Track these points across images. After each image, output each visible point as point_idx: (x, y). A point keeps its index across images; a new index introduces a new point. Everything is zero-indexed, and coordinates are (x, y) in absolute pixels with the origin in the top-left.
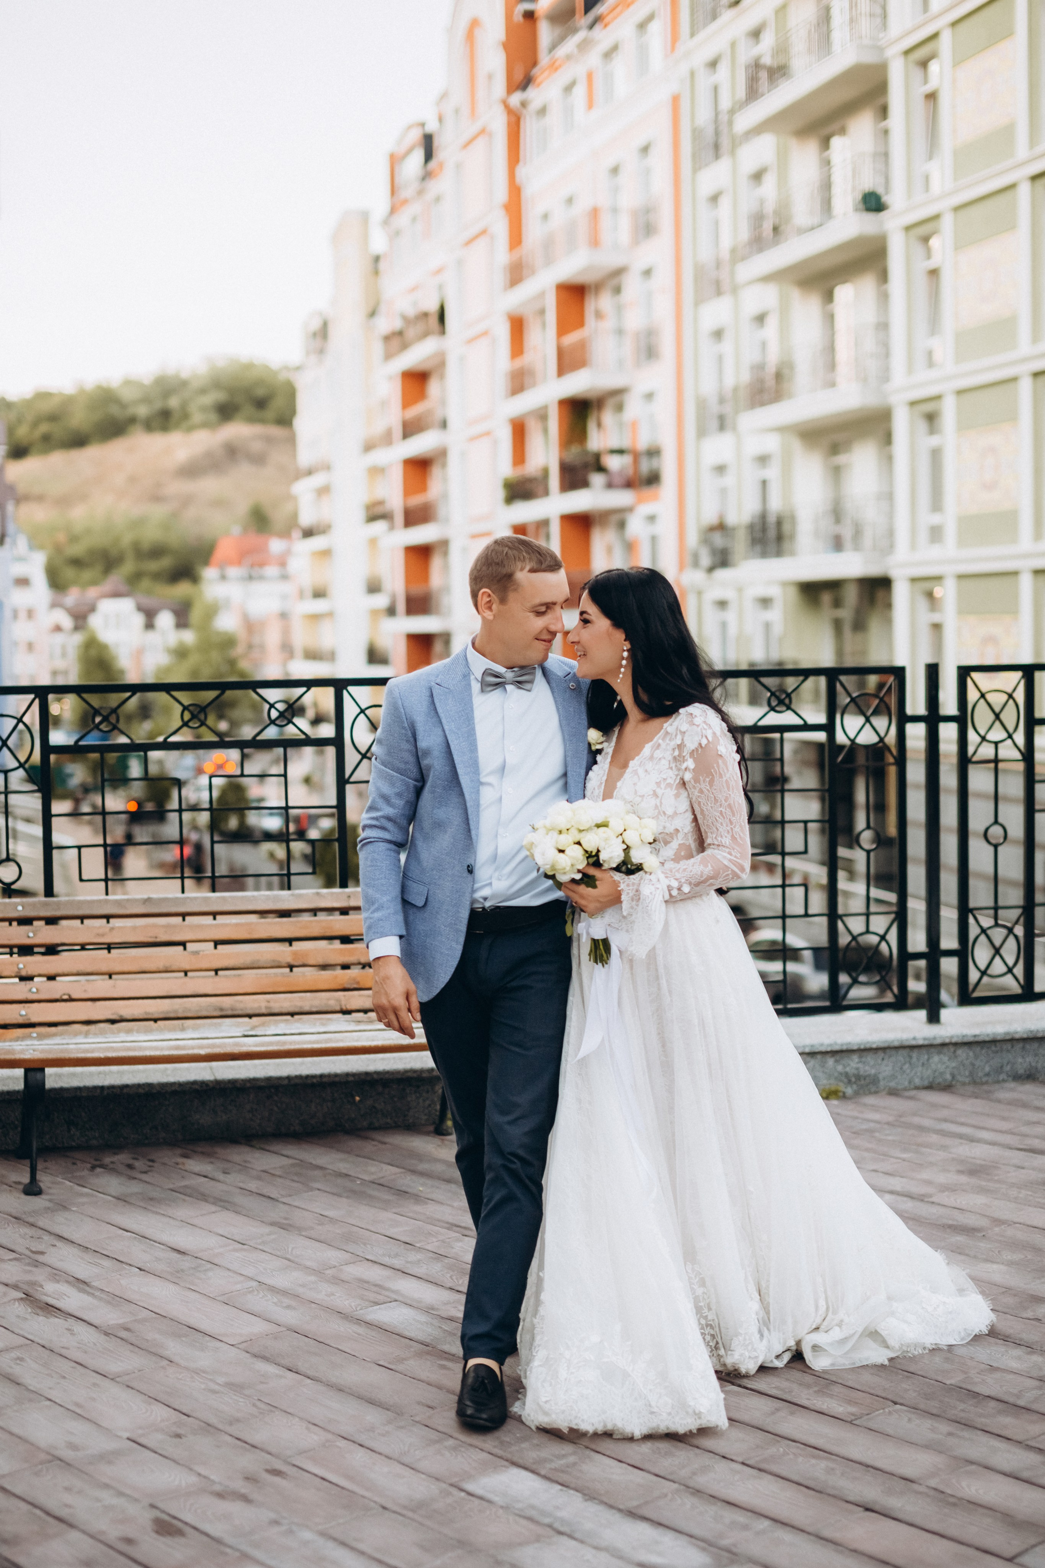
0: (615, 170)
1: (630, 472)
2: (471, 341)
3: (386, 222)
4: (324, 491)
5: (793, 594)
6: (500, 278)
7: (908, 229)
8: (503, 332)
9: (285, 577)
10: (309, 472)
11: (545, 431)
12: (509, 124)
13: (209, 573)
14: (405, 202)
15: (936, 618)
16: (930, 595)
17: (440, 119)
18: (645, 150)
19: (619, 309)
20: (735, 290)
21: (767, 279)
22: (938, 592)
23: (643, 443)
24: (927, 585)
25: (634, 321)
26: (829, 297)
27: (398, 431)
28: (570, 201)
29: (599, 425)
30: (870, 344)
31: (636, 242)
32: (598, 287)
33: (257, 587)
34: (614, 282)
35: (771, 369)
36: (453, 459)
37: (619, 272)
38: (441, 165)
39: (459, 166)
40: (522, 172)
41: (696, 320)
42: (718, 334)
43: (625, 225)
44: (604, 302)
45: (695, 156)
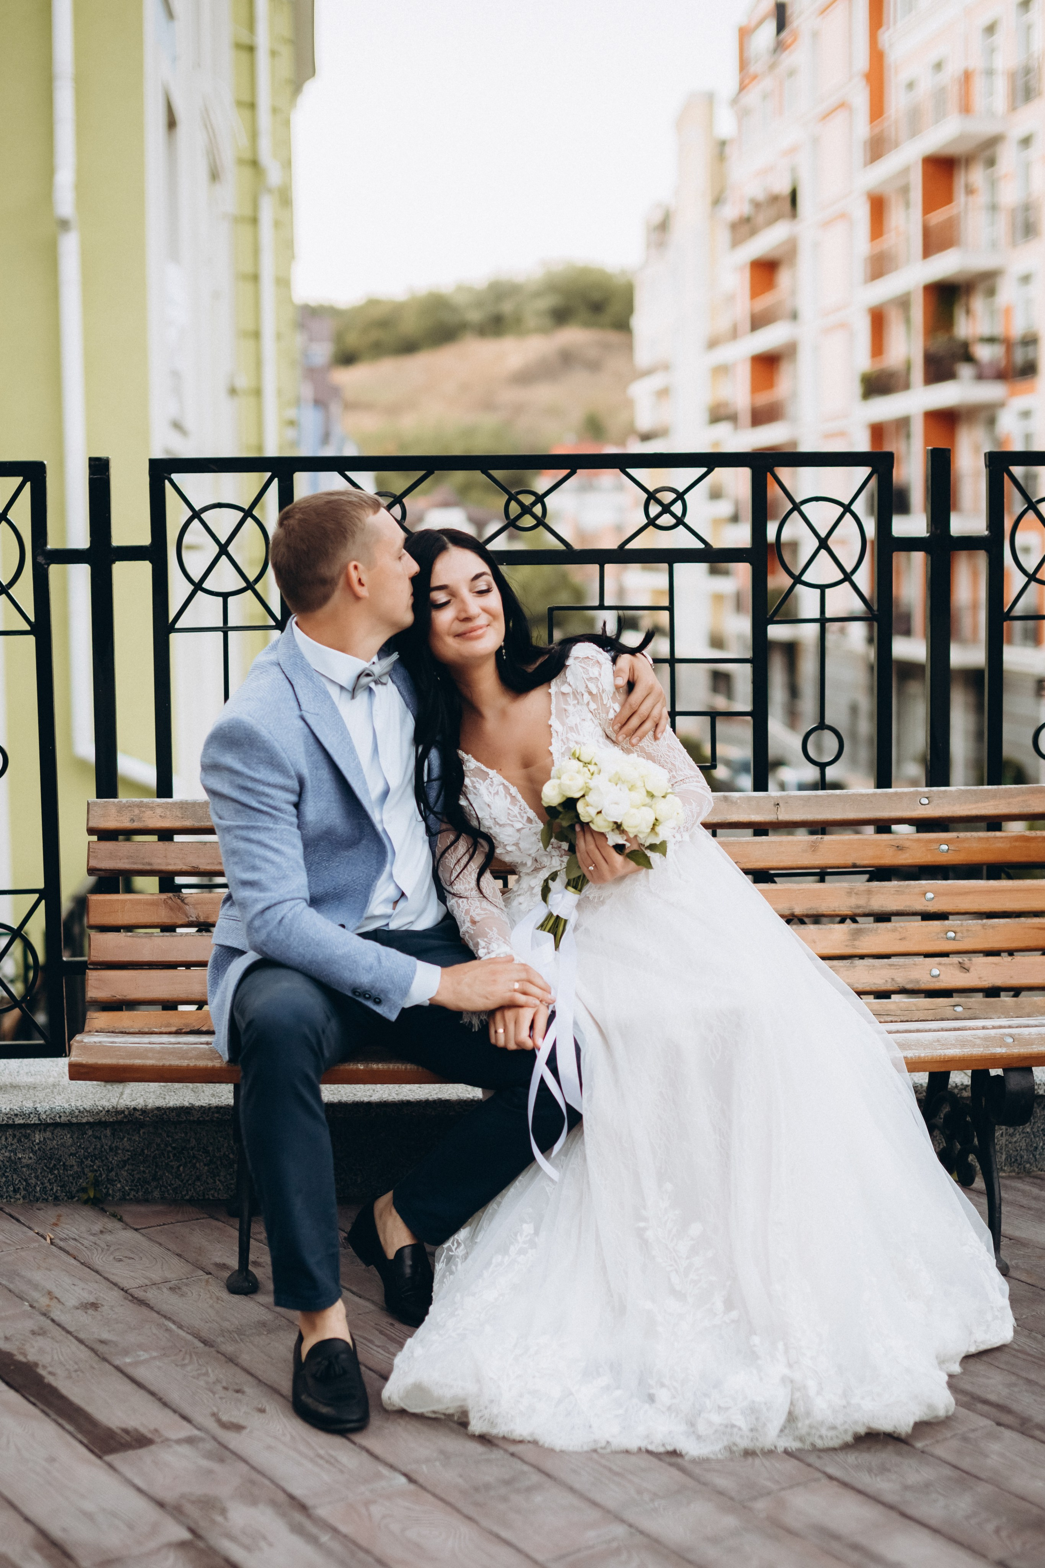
0: (991, 30)
1: (1003, 362)
2: (827, 224)
3: (735, 101)
4: (664, 392)
6: (859, 153)
8: (862, 213)
9: (619, 487)
10: (648, 373)
11: (908, 321)
19: (993, 184)
23: (1017, 329)
25: (1010, 195)
27: (746, 324)
28: (938, 66)
29: (968, 313)
31: (1013, 108)
32: (969, 159)
33: (589, 497)
34: (988, 153)
36: (804, 354)
37: (993, 142)
38: (795, 35)
39: (816, 35)
40: (885, 36)
43: (1001, 88)
44: (977, 175)
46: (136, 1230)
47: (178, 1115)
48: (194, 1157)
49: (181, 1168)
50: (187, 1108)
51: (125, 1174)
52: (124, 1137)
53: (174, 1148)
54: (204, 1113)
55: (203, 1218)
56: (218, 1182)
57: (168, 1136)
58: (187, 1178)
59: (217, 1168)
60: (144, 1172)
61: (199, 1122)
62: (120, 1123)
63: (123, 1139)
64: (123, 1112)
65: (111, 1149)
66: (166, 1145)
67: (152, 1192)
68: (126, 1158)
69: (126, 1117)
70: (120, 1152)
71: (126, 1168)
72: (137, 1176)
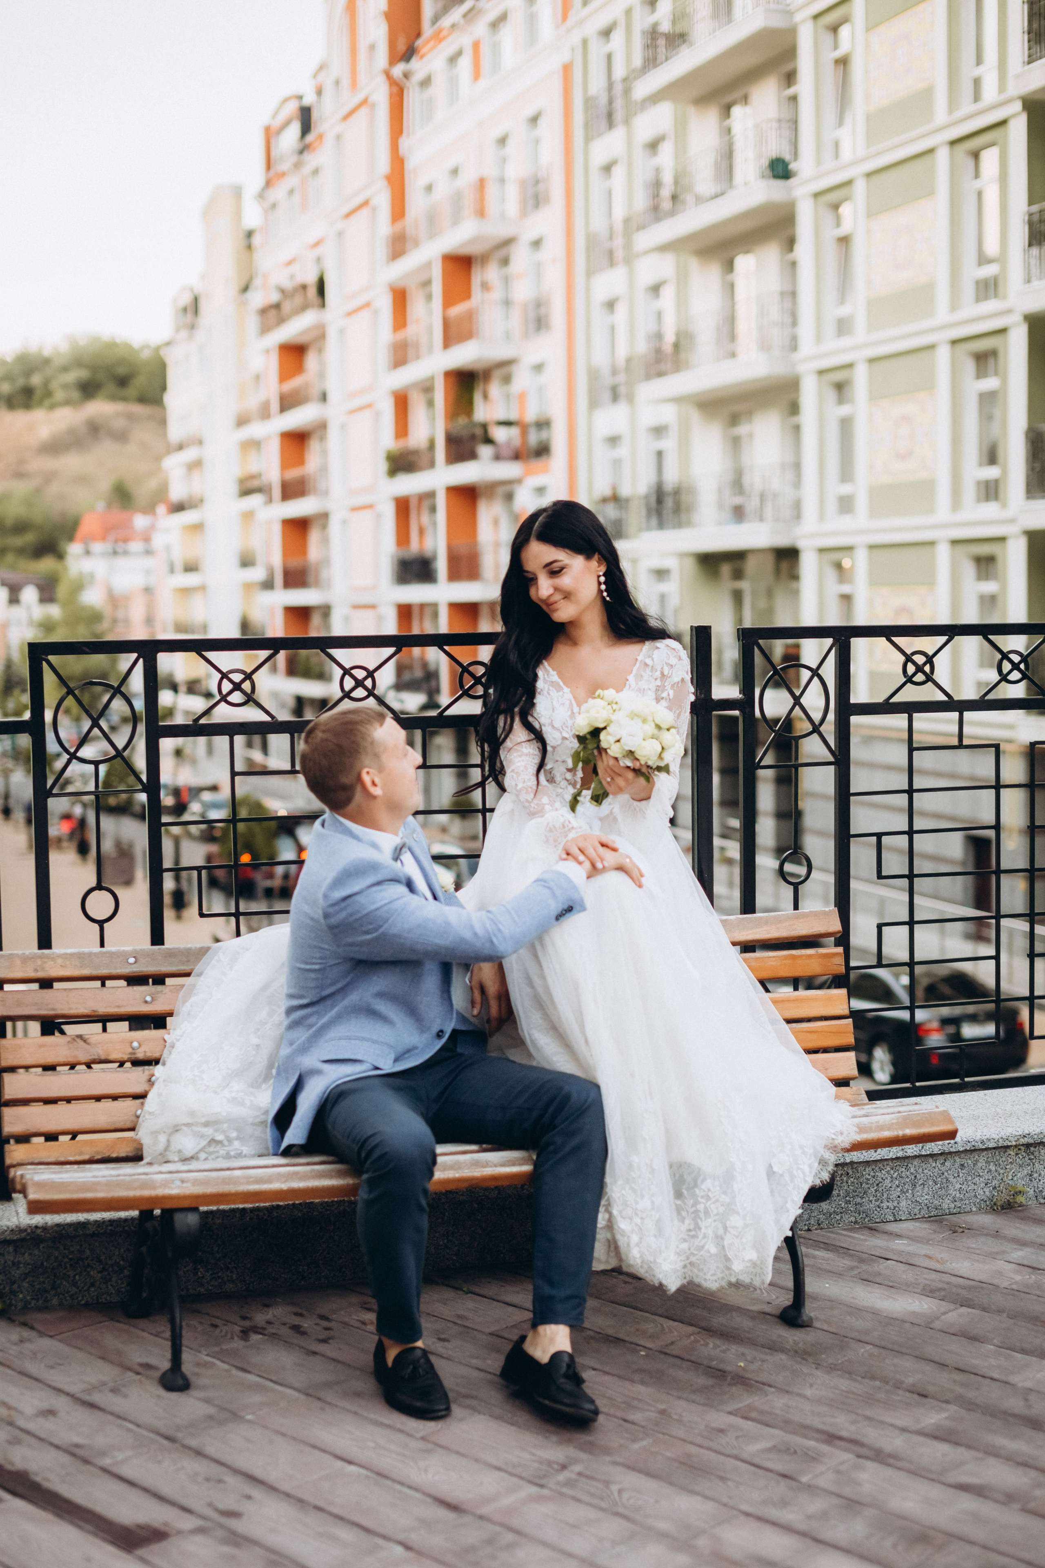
0: (502, 141)
1: (517, 442)
2: (350, 314)
3: (261, 196)
4: (196, 465)
5: (690, 565)
6: (382, 250)
7: (817, 195)
8: (385, 304)
9: (148, 552)
10: (180, 447)
11: (431, 405)
12: (391, 95)
13: (74, 549)
14: (283, 175)
15: (846, 589)
16: (839, 566)
17: (319, 92)
18: (534, 120)
19: (507, 280)
20: (629, 260)
21: (664, 248)
22: (846, 563)
23: (531, 415)
24: (835, 556)
25: (522, 292)
26: (729, 266)
27: (275, 406)
28: (455, 172)
29: (486, 396)
30: (775, 313)
31: (524, 213)
32: (484, 258)
33: (121, 562)
34: (501, 253)
35: (670, 338)
36: (333, 433)
37: (508, 242)
38: (320, 137)
39: (339, 137)
40: (405, 143)
41: (588, 290)
42: (610, 305)
43: (512, 193)
44: (491, 273)
45: (586, 125)
46: (51, 1337)
47: (76, 1230)
48: (89, 1265)
49: (77, 1277)
50: (84, 1223)
51: (25, 1284)
52: (25, 1252)
53: (71, 1259)
54: (99, 1226)
55: (105, 1321)
56: (110, 1287)
57: (65, 1249)
58: (82, 1285)
59: (109, 1274)
60: (44, 1282)
61: (93, 1235)
62: (22, 1240)
63: (24, 1254)
64: (26, 1230)
65: (14, 1264)
66: (63, 1257)
67: (52, 1300)
68: (27, 1271)
69: (28, 1234)
70: (22, 1265)
71: (27, 1280)
72: (37, 1287)
